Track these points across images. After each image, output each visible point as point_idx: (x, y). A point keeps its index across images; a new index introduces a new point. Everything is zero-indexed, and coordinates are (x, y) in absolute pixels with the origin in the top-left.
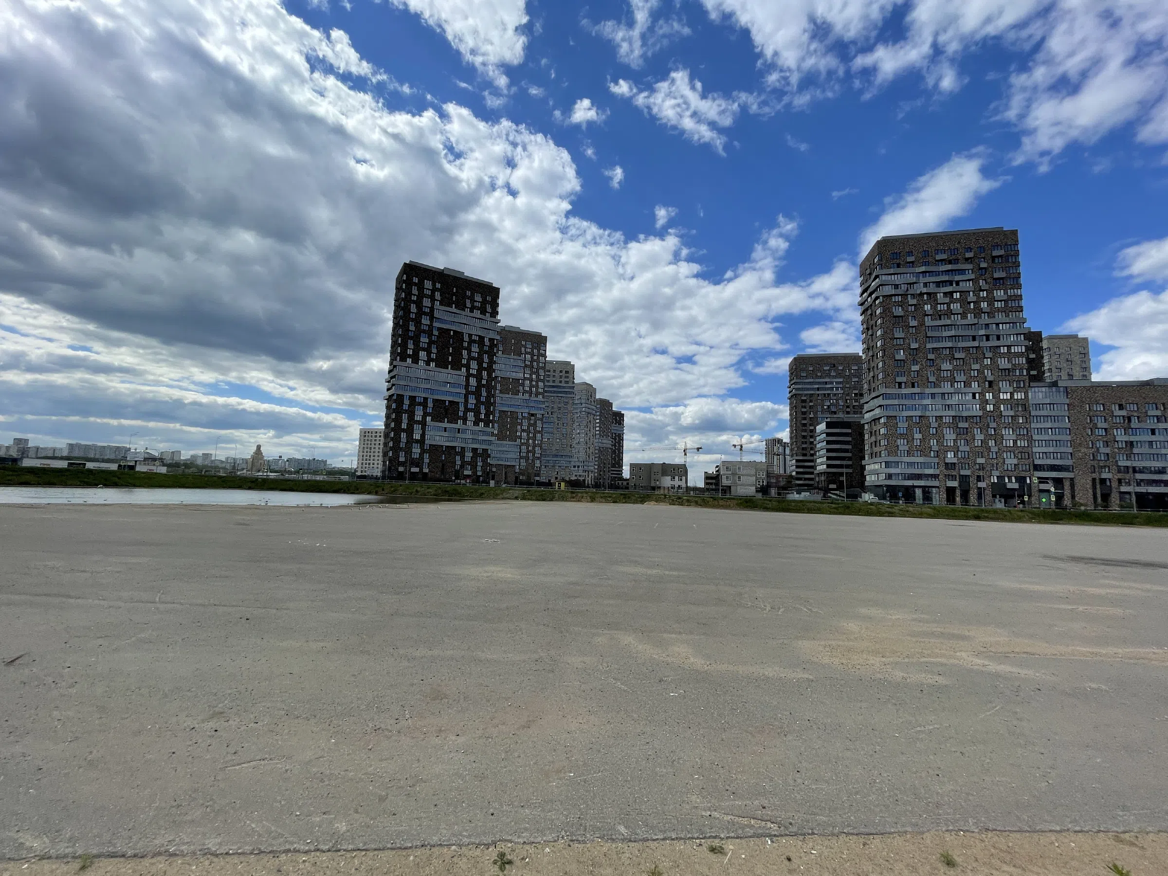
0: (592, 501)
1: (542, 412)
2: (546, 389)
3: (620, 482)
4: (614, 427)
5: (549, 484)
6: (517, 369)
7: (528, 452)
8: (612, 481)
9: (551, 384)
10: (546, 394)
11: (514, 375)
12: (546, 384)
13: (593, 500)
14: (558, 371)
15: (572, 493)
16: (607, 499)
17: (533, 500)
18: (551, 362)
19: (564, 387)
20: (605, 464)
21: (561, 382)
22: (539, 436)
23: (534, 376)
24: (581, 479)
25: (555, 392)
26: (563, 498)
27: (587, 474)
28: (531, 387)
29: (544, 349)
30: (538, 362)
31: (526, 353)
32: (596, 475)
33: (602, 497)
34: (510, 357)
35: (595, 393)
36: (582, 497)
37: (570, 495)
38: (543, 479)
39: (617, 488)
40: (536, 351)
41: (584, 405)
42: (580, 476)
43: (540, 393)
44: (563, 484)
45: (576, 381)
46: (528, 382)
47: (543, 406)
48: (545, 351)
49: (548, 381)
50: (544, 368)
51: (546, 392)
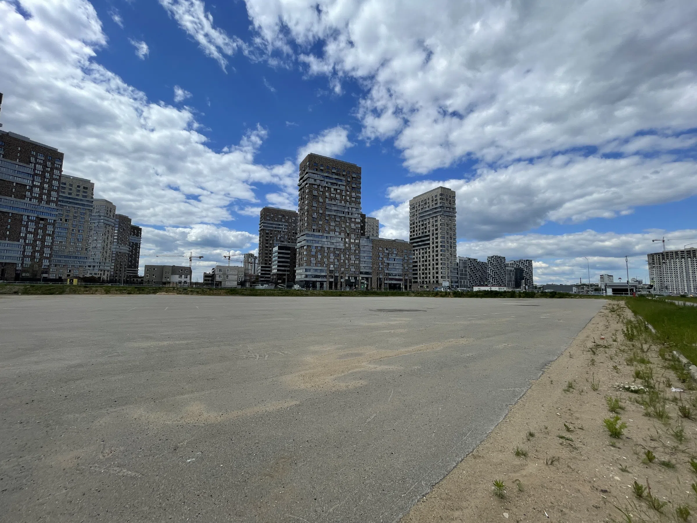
0: (107, 293)
1: (54, 218)
2: (60, 199)
3: (135, 279)
4: (133, 239)
5: (60, 280)
6: (26, 176)
7: (34, 251)
8: (127, 277)
9: (66, 195)
10: (59, 203)
11: (19, 180)
12: (61, 194)
13: (107, 292)
14: (75, 186)
15: (86, 287)
16: (121, 291)
17: (38, 294)
18: (68, 177)
19: (81, 200)
20: (121, 265)
21: (78, 195)
22: (49, 239)
23: (46, 186)
24: (97, 276)
25: (70, 203)
26: (74, 291)
27: (102, 273)
28: (41, 194)
29: (60, 163)
30: (51, 173)
31: (36, 163)
32: (113, 273)
33: (117, 290)
34: (15, 162)
35: (115, 210)
36: (96, 291)
37: (82, 289)
38: (52, 276)
39: (133, 283)
40: (49, 164)
41: (102, 217)
42: (96, 274)
43: (53, 201)
44: (75, 281)
45: (94, 197)
46: (37, 190)
47: (57, 213)
48: (61, 166)
49: (64, 192)
50: (59, 180)
51: (60, 201)
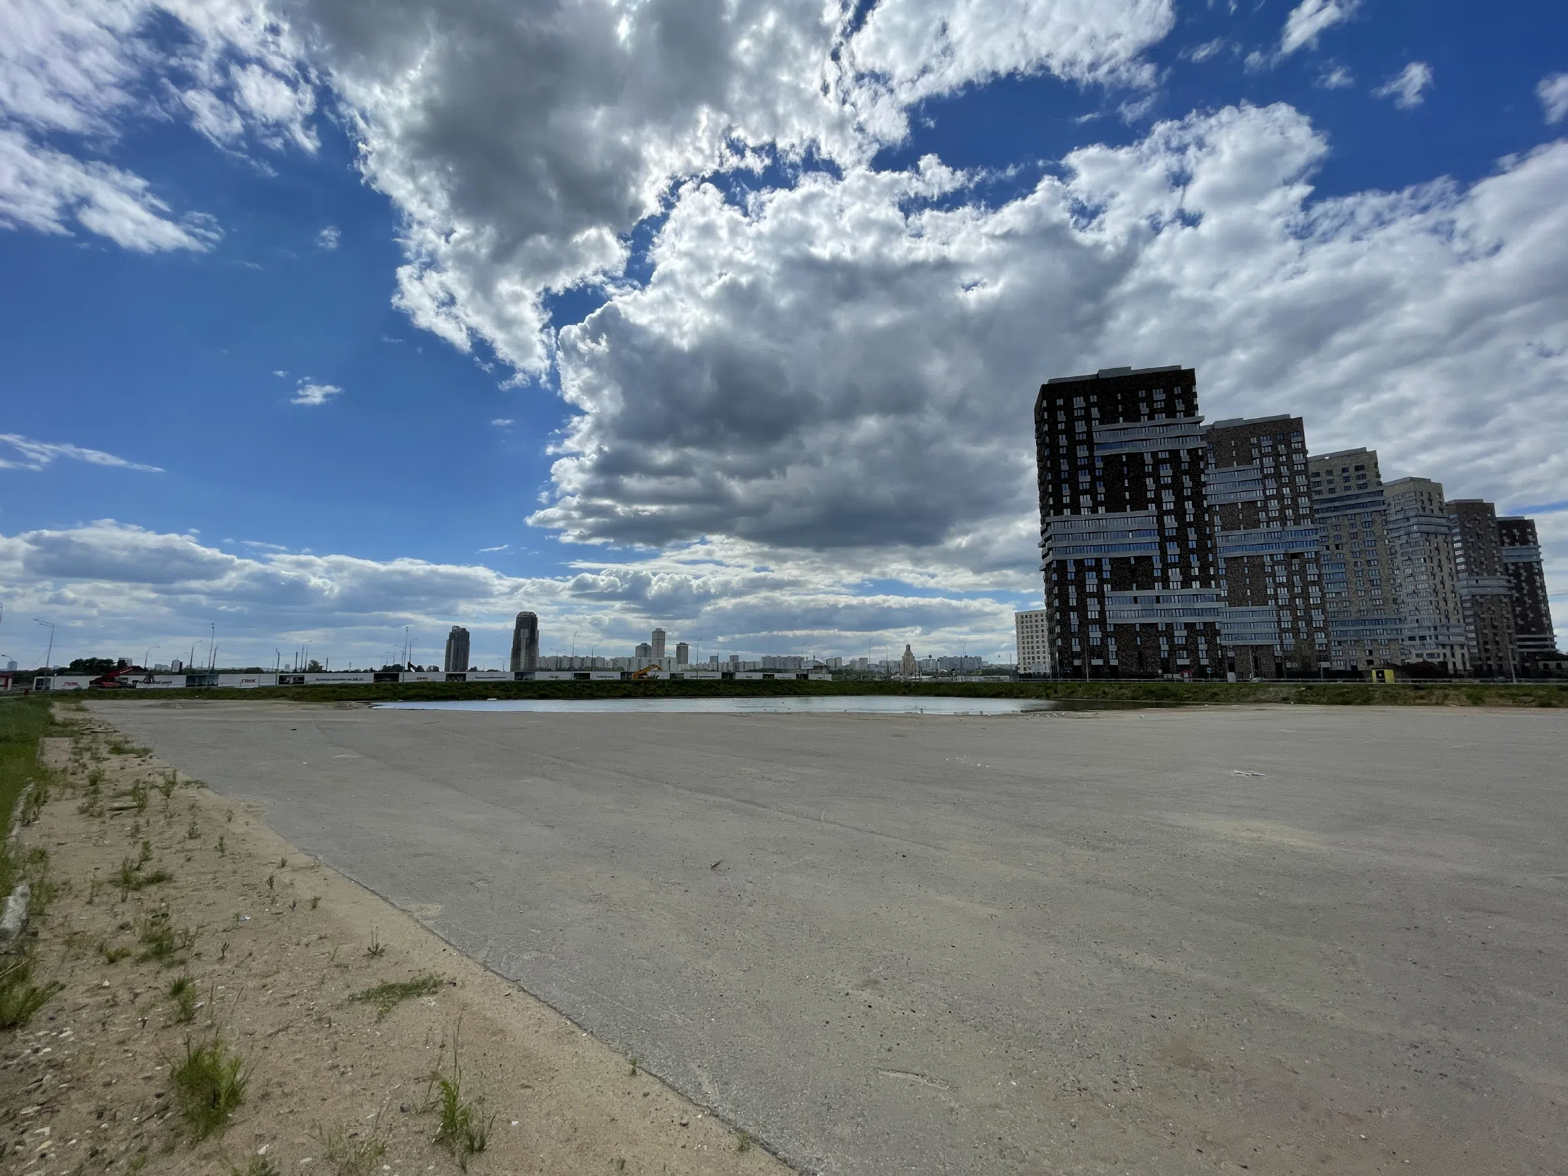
0: (1475, 704)
1: (1316, 549)
2: (1316, 507)
3: (1552, 664)
4: (1511, 554)
5: (1354, 673)
6: (1249, 486)
7: (1296, 619)
8: (1523, 659)
9: (1327, 496)
10: (1317, 516)
11: (1245, 497)
12: (1315, 497)
13: (1476, 700)
14: (1337, 472)
15: (1417, 688)
16: (1517, 700)
17: (1323, 703)
18: (1320, 459)
19: (1357, 496)
20: (1495, 627)
21: (1348, 488)
22: (1314, 591)
23: (1286, 491)
24: (1435, 661)
25: (1336, 509)
26: (1392, 698)
27: (1448, 651)
28: (1282, 509)
29: (1300, 439)
30: (1290, 464)
31: (1262, 456)
32: (1476, 651)
33: (1501, 696)
34: (1231, 469)
35: (1441, 495)
36: (1446, 697)
37: (1412, 693)
38: (1339, 666)
39: (1547, 674)
40: (1282, 448)
41: (1413, 520)
42: (1431, 655)
43: (1304, 517)
44: (1389, 675)
45: (1383, 480)
46: (1274, 503)
47: (1317, 537)
48: (1303, 442)
49: (1320, 492)
50: (1305, 472)
51: (1317, 511)
